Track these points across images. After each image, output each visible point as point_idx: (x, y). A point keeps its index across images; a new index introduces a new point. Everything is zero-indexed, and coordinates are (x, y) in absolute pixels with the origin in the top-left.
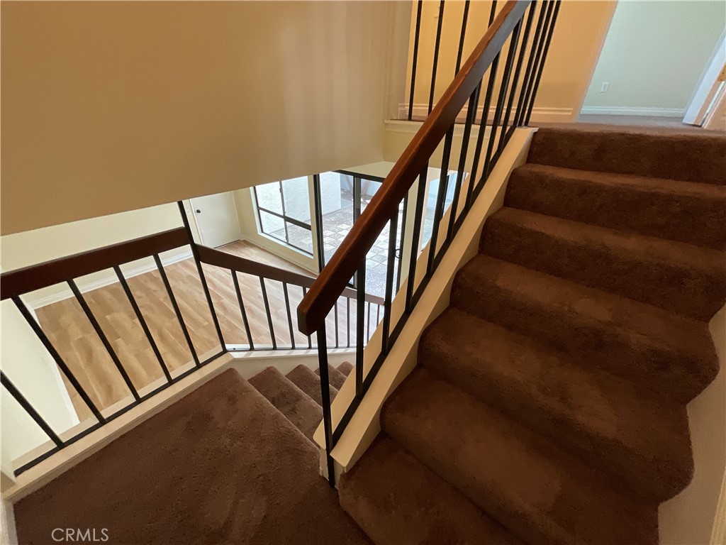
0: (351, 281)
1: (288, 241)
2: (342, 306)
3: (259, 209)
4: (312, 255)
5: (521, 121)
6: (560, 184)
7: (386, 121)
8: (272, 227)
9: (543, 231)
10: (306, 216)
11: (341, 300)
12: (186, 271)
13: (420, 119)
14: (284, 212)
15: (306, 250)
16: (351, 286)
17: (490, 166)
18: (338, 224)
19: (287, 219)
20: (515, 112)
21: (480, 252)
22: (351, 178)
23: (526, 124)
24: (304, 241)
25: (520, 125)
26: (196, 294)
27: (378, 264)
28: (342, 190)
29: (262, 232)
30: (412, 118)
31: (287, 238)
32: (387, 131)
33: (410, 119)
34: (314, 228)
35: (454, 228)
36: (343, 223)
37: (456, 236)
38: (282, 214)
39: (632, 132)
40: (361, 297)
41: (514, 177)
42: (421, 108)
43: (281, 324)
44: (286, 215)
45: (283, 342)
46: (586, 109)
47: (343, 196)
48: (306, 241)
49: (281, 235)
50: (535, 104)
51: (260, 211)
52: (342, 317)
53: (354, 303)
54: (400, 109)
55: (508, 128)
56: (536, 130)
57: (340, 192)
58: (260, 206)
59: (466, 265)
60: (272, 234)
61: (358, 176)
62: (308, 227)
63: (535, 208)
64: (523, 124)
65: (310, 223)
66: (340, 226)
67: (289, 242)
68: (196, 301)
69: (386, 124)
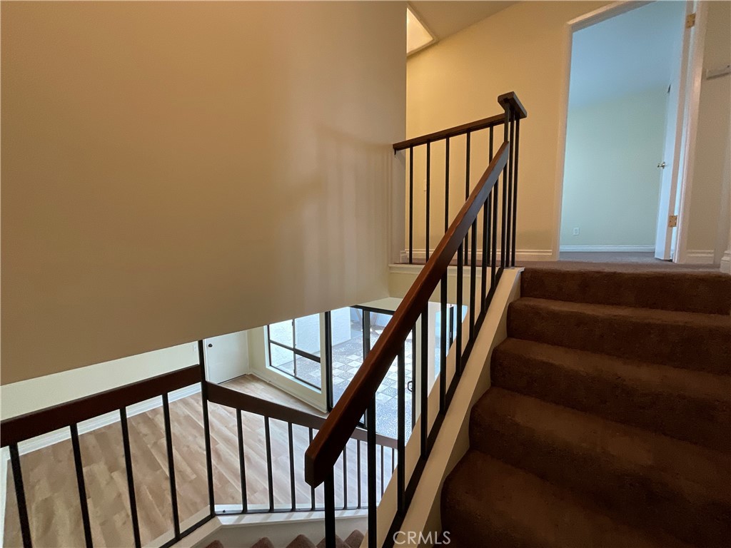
0: (362, 420)
1: (295, 374)
2: (353, 451)
3: (270, 341)
4: (320, 389)
5: (508, 262)
6: (555, 316)
7: (390, 265)
8: (281, 360)
9: (551, 361)
10: (316, 348)
11: (351, 443)
12: (184, 409)
13: (420, 262)
14: (294, 345)
15: (314, 384)
16: (362, 426)
17: (486, 302)
18: (348, 355)
19: (296, 352)
20: (500, 253)
21: (493, 385)
22: (361, 310)
23: (513, 265)
24: (312, 374)
25: (507, 266)
26: (190, 438)
27: (390, 398)
28: (352, 321)
29: (271, 365)
30: (413, 261)
31: (295, 371)
32: (391, 273)
33: (411, 262)
34: (323, 360)
35: (462, 361)
36: (352, 354)
37: (465, 369)
38: (292, 347)
39: (607, 270)
40: (372, 439)
41: (511, 310)
42: (419, 252)
43: (281, 476)
44: (296, 347)
45: (282, 502)
46: (563, 248)
47: (352, 327)
48: (315, 374)
49: (288, 368)
50: (516, 246)
51: (271, 344)
52: (352, 466)
53: (364, 446)
54: (401, 255)
55: (497, 269)
56: (522, 269)
57: (349, 324)
58: (271, 339)
59: (481, 399)
60: (280, 367)
61: (367, 310)
62: (317, 359)
63: (539, 338)
64: (510, 264)
65: (319, 355)
66: (349, 357)
67: (297, 376)
68: (188, 447)
69: (390, 267)
